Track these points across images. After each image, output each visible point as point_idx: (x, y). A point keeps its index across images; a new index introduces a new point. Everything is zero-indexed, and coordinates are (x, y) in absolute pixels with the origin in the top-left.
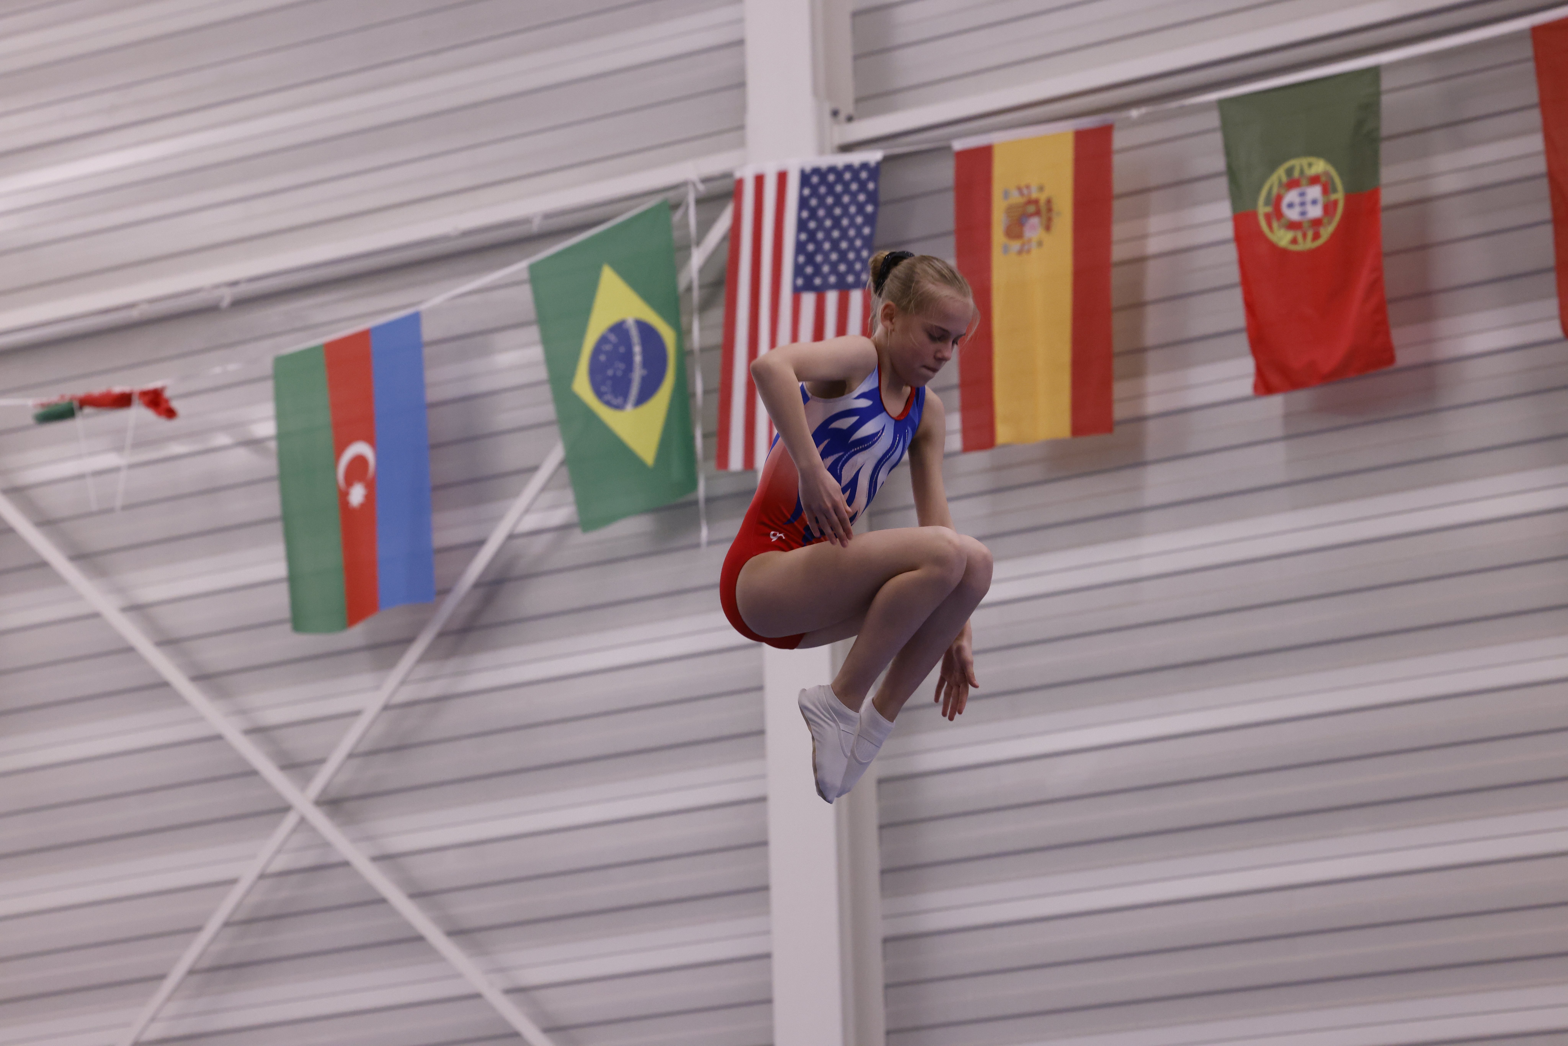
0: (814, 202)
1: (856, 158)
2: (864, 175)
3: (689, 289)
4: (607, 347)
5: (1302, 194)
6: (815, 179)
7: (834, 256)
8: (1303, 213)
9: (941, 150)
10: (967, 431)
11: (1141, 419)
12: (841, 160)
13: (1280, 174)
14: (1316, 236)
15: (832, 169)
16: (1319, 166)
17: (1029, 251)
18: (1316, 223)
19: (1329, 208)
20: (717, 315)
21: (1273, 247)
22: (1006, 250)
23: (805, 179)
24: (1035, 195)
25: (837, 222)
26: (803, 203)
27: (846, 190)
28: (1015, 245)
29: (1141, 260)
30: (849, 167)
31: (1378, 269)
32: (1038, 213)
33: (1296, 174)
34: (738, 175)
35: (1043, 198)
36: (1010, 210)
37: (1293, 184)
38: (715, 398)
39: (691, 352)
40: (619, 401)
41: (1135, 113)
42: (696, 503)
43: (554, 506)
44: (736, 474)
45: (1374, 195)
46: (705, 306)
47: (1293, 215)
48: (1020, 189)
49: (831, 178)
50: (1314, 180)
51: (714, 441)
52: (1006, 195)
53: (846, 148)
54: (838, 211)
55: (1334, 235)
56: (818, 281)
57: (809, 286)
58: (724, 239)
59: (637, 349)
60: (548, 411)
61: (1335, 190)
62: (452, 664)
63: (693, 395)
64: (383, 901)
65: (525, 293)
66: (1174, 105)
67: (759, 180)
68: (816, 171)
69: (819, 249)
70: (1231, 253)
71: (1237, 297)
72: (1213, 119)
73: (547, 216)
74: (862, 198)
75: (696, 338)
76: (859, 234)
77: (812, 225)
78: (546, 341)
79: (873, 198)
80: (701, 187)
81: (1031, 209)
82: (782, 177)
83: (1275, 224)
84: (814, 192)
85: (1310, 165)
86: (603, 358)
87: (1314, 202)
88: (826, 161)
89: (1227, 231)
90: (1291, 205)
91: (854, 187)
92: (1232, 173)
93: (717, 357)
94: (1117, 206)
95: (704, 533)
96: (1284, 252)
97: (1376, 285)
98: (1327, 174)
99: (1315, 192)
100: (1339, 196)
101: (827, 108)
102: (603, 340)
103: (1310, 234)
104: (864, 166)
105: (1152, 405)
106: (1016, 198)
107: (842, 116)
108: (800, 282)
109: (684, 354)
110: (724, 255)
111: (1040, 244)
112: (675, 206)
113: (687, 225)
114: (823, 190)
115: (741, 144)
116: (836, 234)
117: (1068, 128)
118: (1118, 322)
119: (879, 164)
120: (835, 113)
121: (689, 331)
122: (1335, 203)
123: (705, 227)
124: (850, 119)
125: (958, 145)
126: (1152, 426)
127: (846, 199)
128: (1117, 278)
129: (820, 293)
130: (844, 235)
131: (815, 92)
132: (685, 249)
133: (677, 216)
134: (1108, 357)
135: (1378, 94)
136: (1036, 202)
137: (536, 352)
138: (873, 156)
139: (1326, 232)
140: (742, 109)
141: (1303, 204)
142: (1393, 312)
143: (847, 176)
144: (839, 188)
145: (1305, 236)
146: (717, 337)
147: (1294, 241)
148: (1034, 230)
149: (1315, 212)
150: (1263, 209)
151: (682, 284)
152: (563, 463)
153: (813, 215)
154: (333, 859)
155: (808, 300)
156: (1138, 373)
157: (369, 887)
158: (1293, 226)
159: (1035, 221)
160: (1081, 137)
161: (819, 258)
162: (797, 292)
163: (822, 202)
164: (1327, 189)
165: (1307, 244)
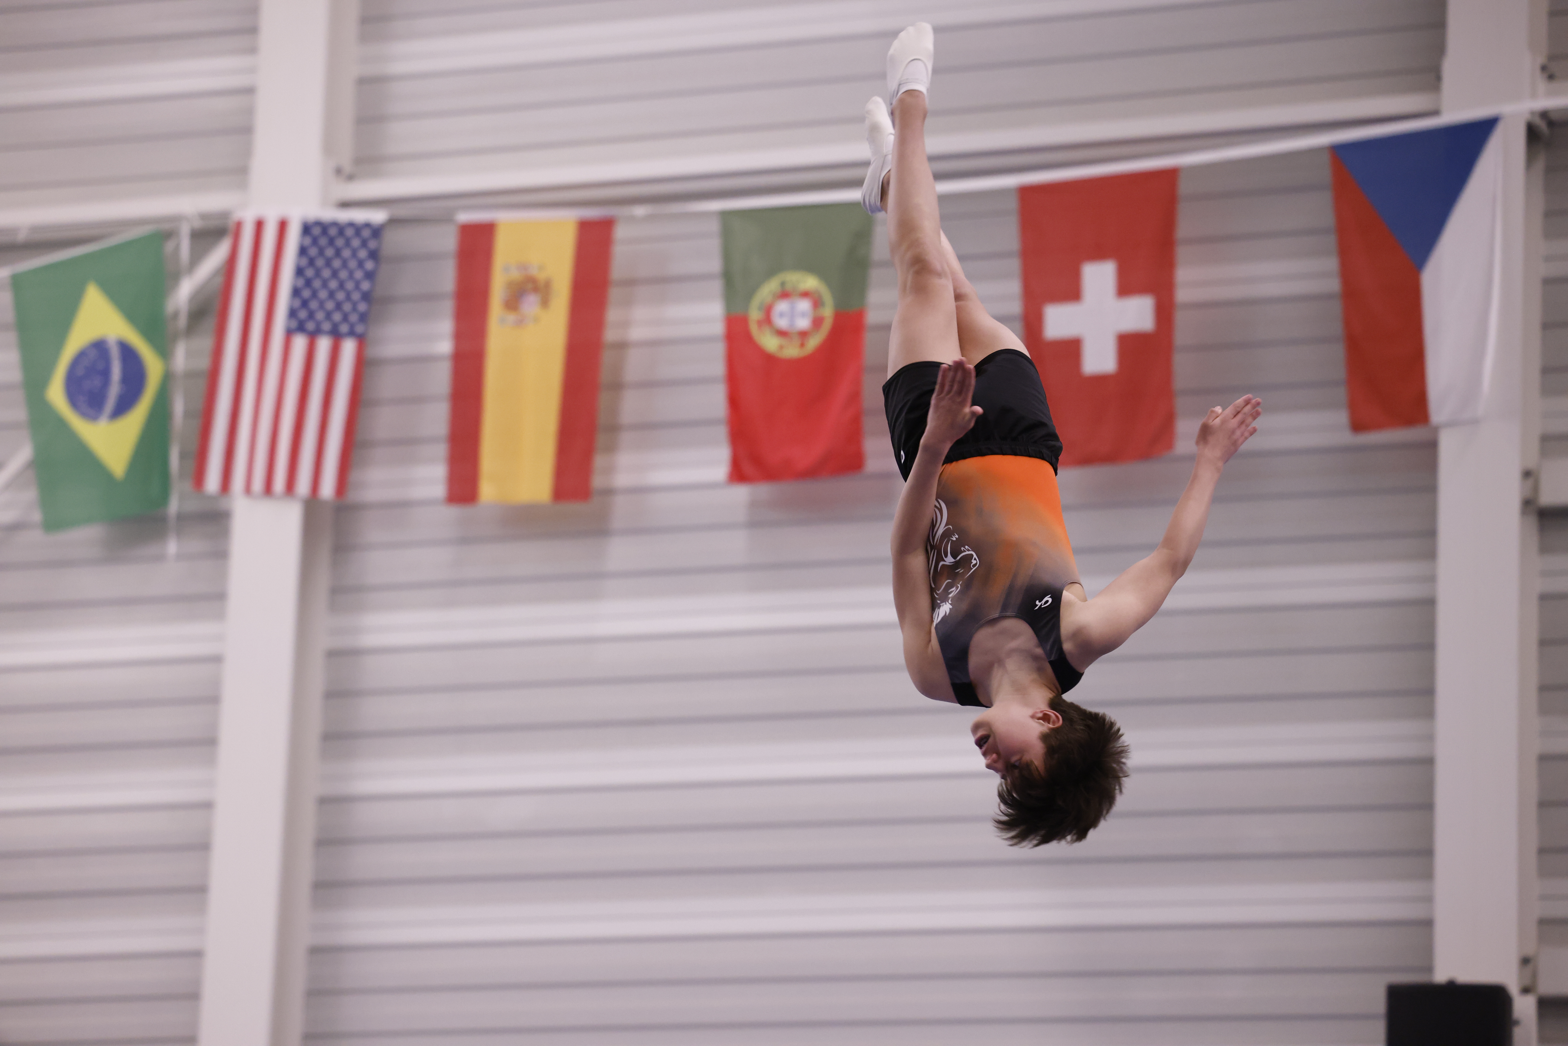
0: (313, 252)
1: (359, 216)
2: (366, 233)
3: (176, 315)
4: (86, 361)
5: (793, 306)
6: (316, 231)
7: (330, 305)
8: (792, 323)
9: (445, 219)
10: (451, 482)
12: (342, 216)
13: (775, 284)
14: (802, 345)
15: (335, 224)
16: (811, 282)
17: (524, 325)
18: (803, 334)
19: (817, 322)
21: (760, 350)
22: (502, 319)
23: (306, 229)
24: (534, 273)
25: (335, 274)
26: (303, 251)
27: (348, 245)
28: (511, 317)
30: (351, 224)
31: (858, 383)
32: (536, 290)
34: (238, 216)
35: (542, 277)
36: (510, 284)
37: (784, 295)
39: (173, 376)
40: (92, 413)
41: (640, 211)
42: (165, 518)
44: (211, 496)
45: (859, 314)
46: (191, 330)
47: (782, 323)
48: (520, 266)
49: (333, 232)
50: (805, 294)
52: (507, 269)
53: (348, 205)
54: (337, 263)
55: (820, 348)
56: (310, 326)
57: (301, 329)
58: (218, 270)
59: (116, 368)
60: (19, 414)
61: (824, 306)
63: (172, 417)
66: (675, 207)
67: (260, 225)
68: (318, 224)
69: (315, 296)
70: (719, 350)
71: (721, 391)
72: (714, 226)
73: (35, 229)
74: (363, 254)
75: (181, 362)
76: (357, 286)
77: (310, 273)
78: (24, 346)
79: (374, 255)
80: (198, 224)
81: (530, 286)
82: (283, 225)
83: (765, 330)
84: (315, 241)
85: (802, 280)
87: (803, 315)
88: (330, 214)
89: (718, 329)
90: (782, 315)
91: (356, 243)
92: (728, 277)
93: (201, 385)
94: (614, 294)
95: (173, 548)
96: (771, 356)
97: (855, 396)
98: (817, 290)
99: (804, 305)
100: (828, 312)
101: (332, 166)
102: (82, 354)
103: (797, 343)
104: (367, 225)
105: (623, 480)
106: (516, 275)
107: (345, 173)
108: (293, 324)
109: (167, 377)
111: (536, 319)
112: (168, 237)
113: (178, 253)
114: (323, 241)
115: (243, 186)
116: (333, 284)
117: (572, 215)
119: (382, 225)
120: (338, 170)
121: (174, 355)
122: (823, 318)
123: (198, 257)
124: (352, 178)
125: (464, 218)
127: (346, 253)
129: (313, 336)
130: (341, 286)
131: (324, 148)
132: (174, 277)
133: (170, 246)
134: (592, 429)
136: (534, 280)
138: (378, 216)
139: (813, 343)
140: (247, 152)
141: (792, 315)
142: (868, 424)
143: (350, 232)
144: (340, 242)
145: (791, 344)
147: (781, 347)
148: (531, 305)
149: (803, 323)
150: (755, 314)
151: (169, 309)
152: (28, 466)
153: (311, 262)
155: (300, 343)
156: (612, 448)
158: (782, 333)
159: (532, 298)
160: (585, 227)
161: (314, 305)
162: (289, 334)
163: (321, 252)
164: (817, 303)
165: (792, 351)
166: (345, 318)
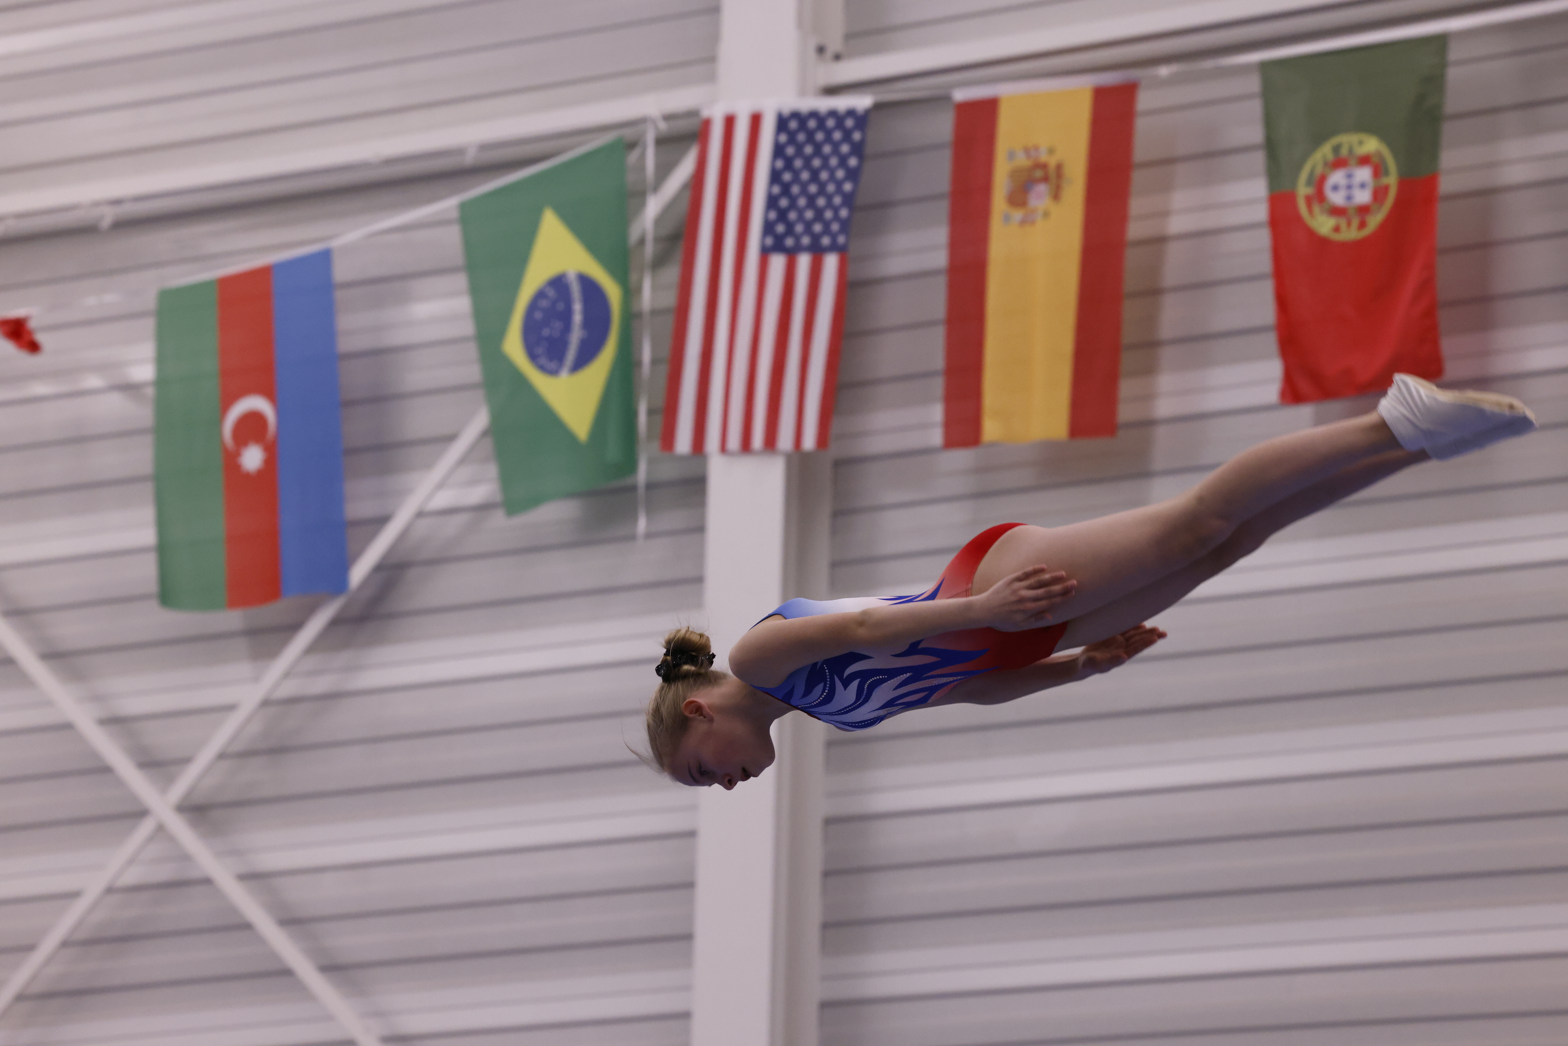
0: (790, 151)
1: (842, 103)
2: (849, 123)
3: (642, 241)
4: (544, 303)
5: (1349, 176)
6: (793, 125)
7: (809, 214)
8: (1349, 198)
9: (940, 100)
10: (949, 424)
11: (1149, 423)
12: (824, 104)
13: (1325, 151)
14: (1362, 225)
15: (814, 114)
16: (1371, 145)
17: (1033, 223)
18: (1363, 210)
19: (1379, 194)
20: (672, 273)
21: (1311, 234)
22: (1007, 218)
23: (782, 123)
24: (1044, 158)
25: (815, 176)
26: (778, 151)
27: (828, 139)
28: (1018, 215)
29: (1161, 240)
30: (833, 113)
31: (1430, 268)
32: (1045, 179)
33: (1344, 152)
34: (705, 113)
35: (1052, 162)
36: (1014, 174)
37: (1339, 163)
38: (664, 370)
39: (639, 315)
40: (553, 365)
41: (1164, 71)
42: (633, 488)
43: (473, 482)
44: (682, 458)
45: (1431, 182)
46: (659, 262)
47: (1337, 199)
48: (1027, 151)
49: (812, 124)
50: (1364, 160)
51: (659, 420)
52: (1011, 155)
53: (831, 91)
54: (816, 163)
55: (1383, 226)
56: (789, 242)
57: (778, 247)
58: (685, 187)
59: (577, 307)
60: (473, 372)
61: (1387, 173)
62: (344, 657)
63: (639, 364)
64: (247, 926)
65: (453, 236)
66: (1209, 64)
67: (730, 122)
68: (795, 115)
69: (793, 205)
70: (1263, 239)
71: (1266, 291)
72: (1254, 84)
73: (484, 147)
74: (845, 148)
75: (647, 298)
76: (839, 190)
77: (787, 177)
78: (475, 290)
79: (858, 150)
80: (663, 126)
81: (1039, 174)
82: (756, 120)
83: (1316, 209)
84: (792, 139)
85: (1361, 143)
86: (538, 315)
87: (1363, 186)
88: (807, 104)
89: (1261, 213)
90: (1335, 188)
91: (837, 136)
92: (1270, 147)
93: (668, 323)
94: (1137, 177)
95: (642, 524)
96: (1323, 242)
97: (1427, 284)
98: (1379, 154)
99: (1364, 174)
100: (1392, 180)
101: (812, 44)
102: (540, 295)
103: (1355, 222)
104: (851, 113)
105: (1164, 408)
106: (1022, 161)
107: (829, 53)
108: (769, 241)
109: (631, 316)
110: (684, 206)
111: (1046, 215)
112: (631, 145)
113: (642, 168)
114: (801, 137)
115: (711, 78)
116: (813, 189)
117: (1086, 83)
118: (1130, 311)
119: (868, 112)
120: (821, 50)
121: (639, 290)
122: (1386, 188)
123: (664, 170)
124: (837, 57)
125: (960, 95)
126: (1161, 433)
127: (827, 149)
128: (1132, 259)
129: (791, 256)
130: (822, 191)
131: (800, 23)
132: (639, 196)
133: (633, 157)
134: (1115, 349)
135: (1443, 65)
136: (1044, 166)
137: (463, 304)
138: (862, 102)
139: (1375, 221)
140: (714, 37)
141: (1349, 187)
142: (1445, 318)
143: (831, 123)
144: (820, 136)
145: (1349, 224)
146: (670, 299)
147: (1337, 229)
148: (1040, 198)
149: (1363, 197)
150: (1303, 191)
151: (634, 235)
152: (485, 433)
153: (789, 165)
154: (195, 874)
155: (777, 263)
156: (1149, 370)
157: (233, 910)
158: (1337, 211)
159: (1042, 188)
160: (1101, 94)
161: (792, 216)
162: (765, 253)
163: (799, 152)
164: (1379, 171)
165: (1351, 234)
166: (827, 230)
